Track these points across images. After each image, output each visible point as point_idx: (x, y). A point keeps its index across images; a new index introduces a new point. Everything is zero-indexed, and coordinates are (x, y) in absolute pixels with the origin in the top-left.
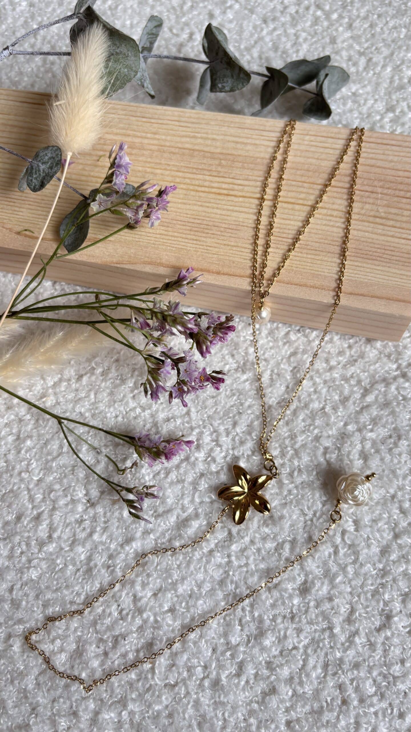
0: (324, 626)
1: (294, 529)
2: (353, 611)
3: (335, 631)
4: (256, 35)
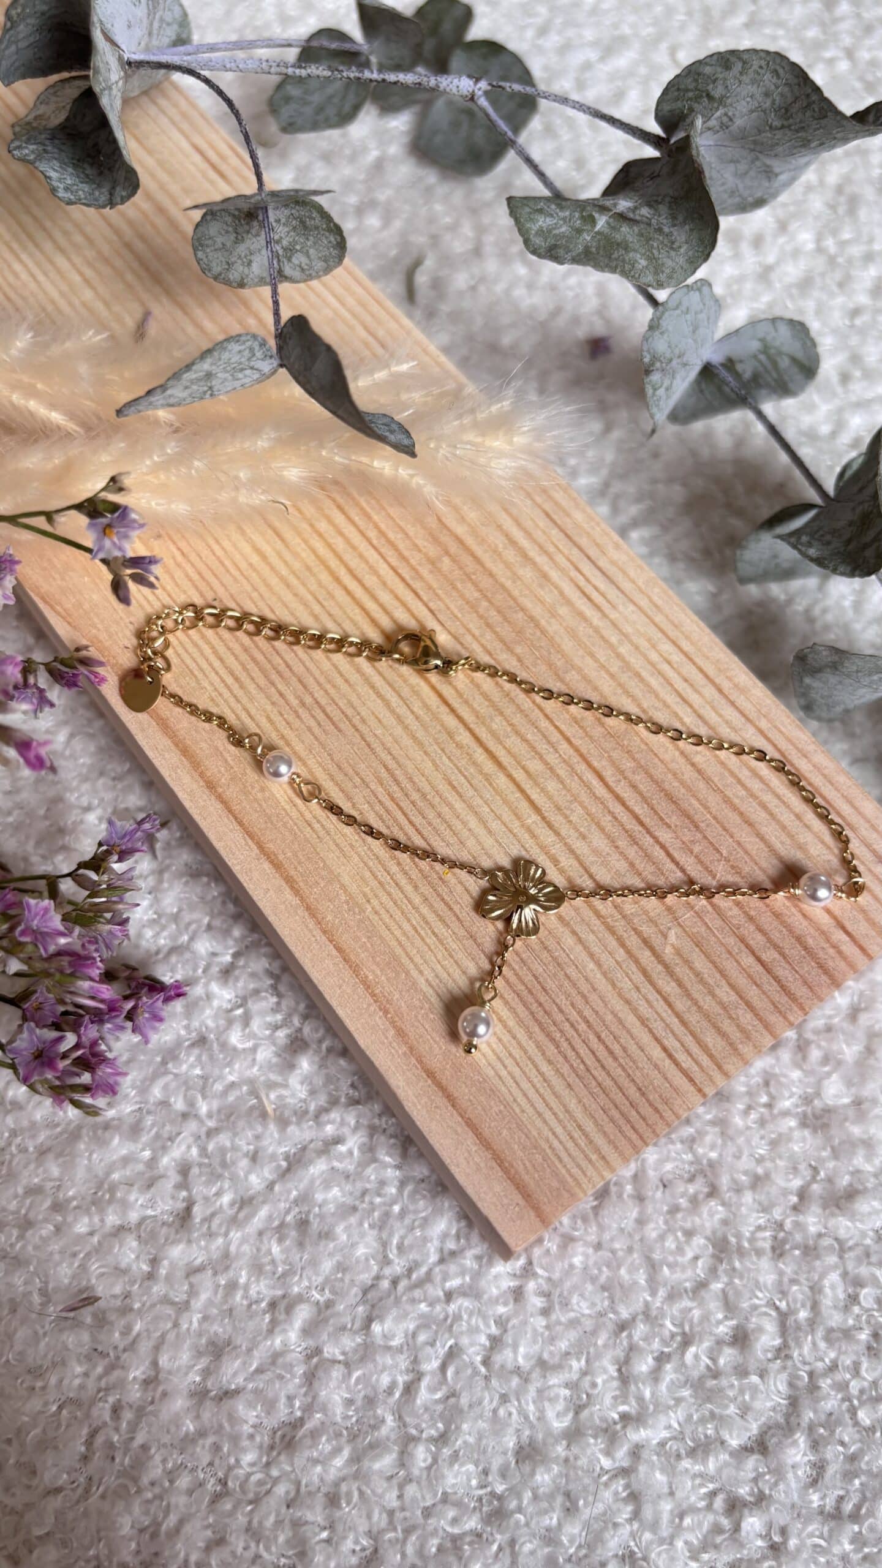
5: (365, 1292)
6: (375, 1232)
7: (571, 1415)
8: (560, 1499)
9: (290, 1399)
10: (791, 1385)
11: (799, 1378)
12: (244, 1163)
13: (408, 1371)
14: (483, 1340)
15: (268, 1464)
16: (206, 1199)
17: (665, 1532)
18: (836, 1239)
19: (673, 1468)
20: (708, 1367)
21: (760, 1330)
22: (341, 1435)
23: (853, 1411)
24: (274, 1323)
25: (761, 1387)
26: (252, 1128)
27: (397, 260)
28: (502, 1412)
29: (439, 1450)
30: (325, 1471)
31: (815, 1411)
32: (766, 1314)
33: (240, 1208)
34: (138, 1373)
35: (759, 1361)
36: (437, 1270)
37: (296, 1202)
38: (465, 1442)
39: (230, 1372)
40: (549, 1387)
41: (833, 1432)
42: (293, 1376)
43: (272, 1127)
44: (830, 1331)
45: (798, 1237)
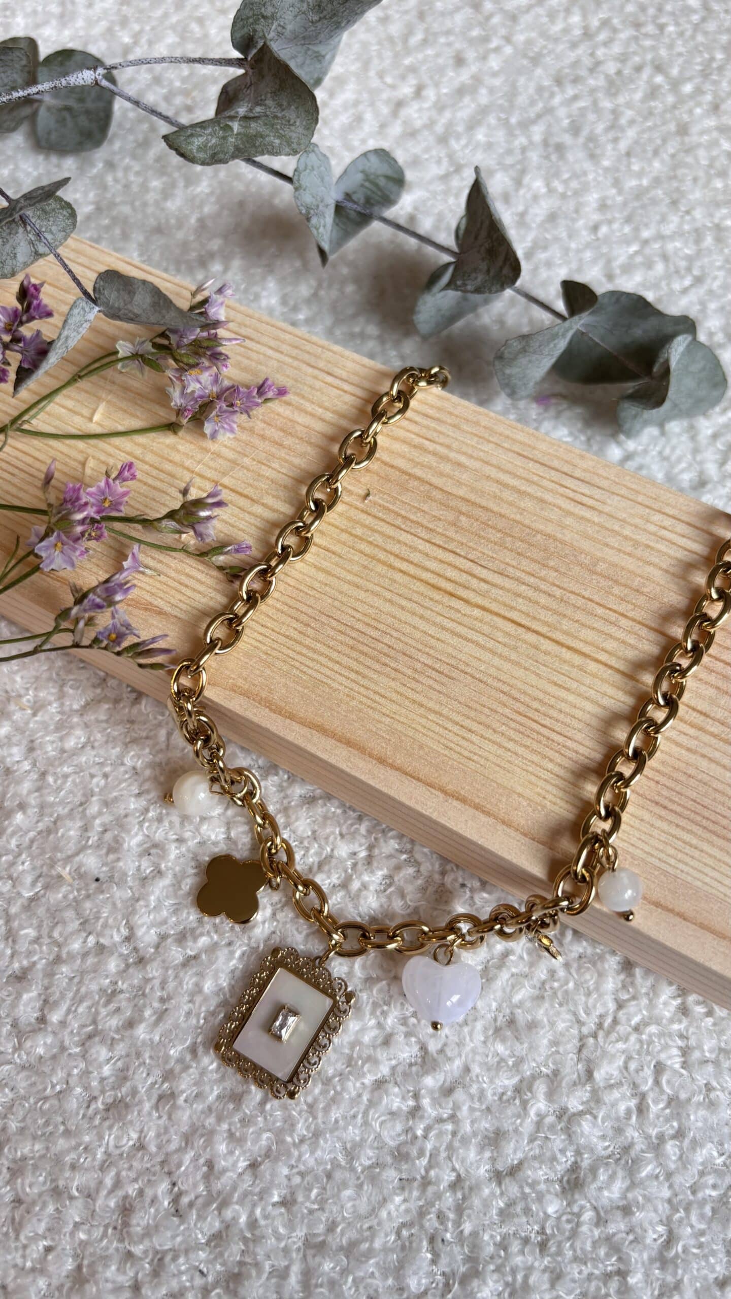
0: (609, 1268)
1: (558, 1052)
2: (670, 1240)
3: (632, 1280)
4: (540, 105)
5: (578, 1053)
9: (563, 1151)
13: (633, 1097)
14: (675, 1051)
15: (569, 1205)
29: (681, 1142)
30: (611, 1193)
34: (444, 1183)
36: (619, 1015)
39: (511, 1151)
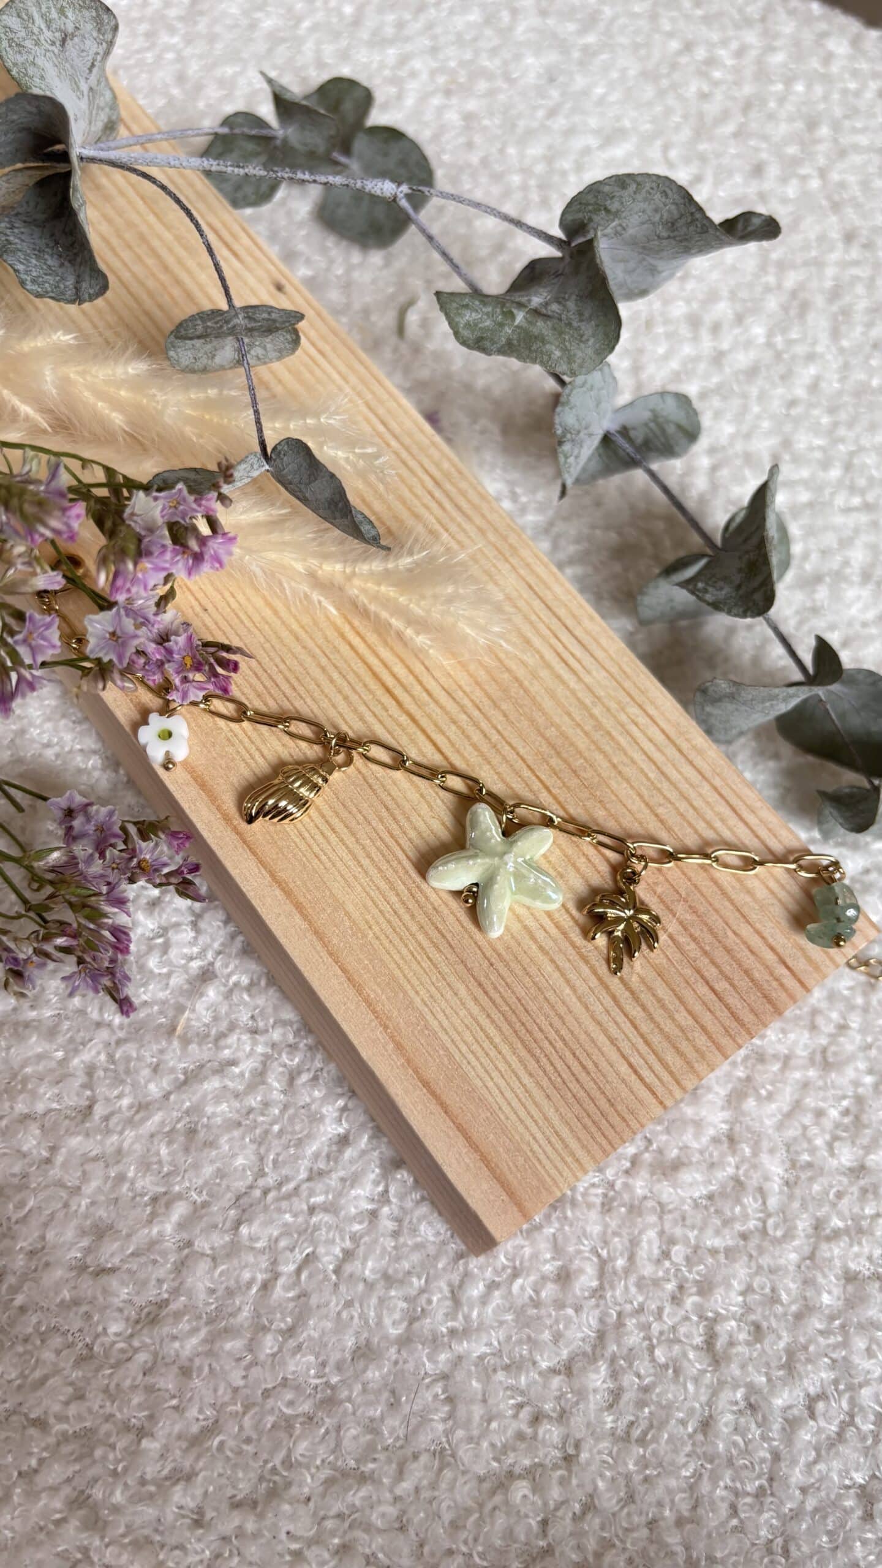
0: (133, 1420)
2: (213, 1428)
5: (238, 1199)
6: (254, 1147)
7: (405, 1324)
8: (386, 1395)
9: (160, 1282)
10: (601, 1321)
11: (611, 1316)
12: (146, 1072)
13: (266, 1271)
14: (337, 1251)
15: (132, 1336)
16: (107, 1100)
17: (475, 1433)
18: (659, 1203)
19: (488, 1377)
20: (531, 1298)
21: (581, 1271)
22: (200, 1317)
23: (651, 1349)
24: (153, 1215)
25: (575, 1319)
26: (158, 1042)
27: (392, 297)
28: (344, 1315)
29: (285, 1340)
30: (182, 1347)
31: (619, 1346)
32: (589, 1259)
33: (137, 1112)
34: (24, 1244)
35: (575, 1296)
36: (305, 1186)
37: (187, 1112)
38: (310, 1337)
39: (109, 1252)
40: (390, 1298)
41: (631, 1366)
42: (167, 1262)
43: (176, 1043)
44: (643, 1278)
45: (626, 1197)
